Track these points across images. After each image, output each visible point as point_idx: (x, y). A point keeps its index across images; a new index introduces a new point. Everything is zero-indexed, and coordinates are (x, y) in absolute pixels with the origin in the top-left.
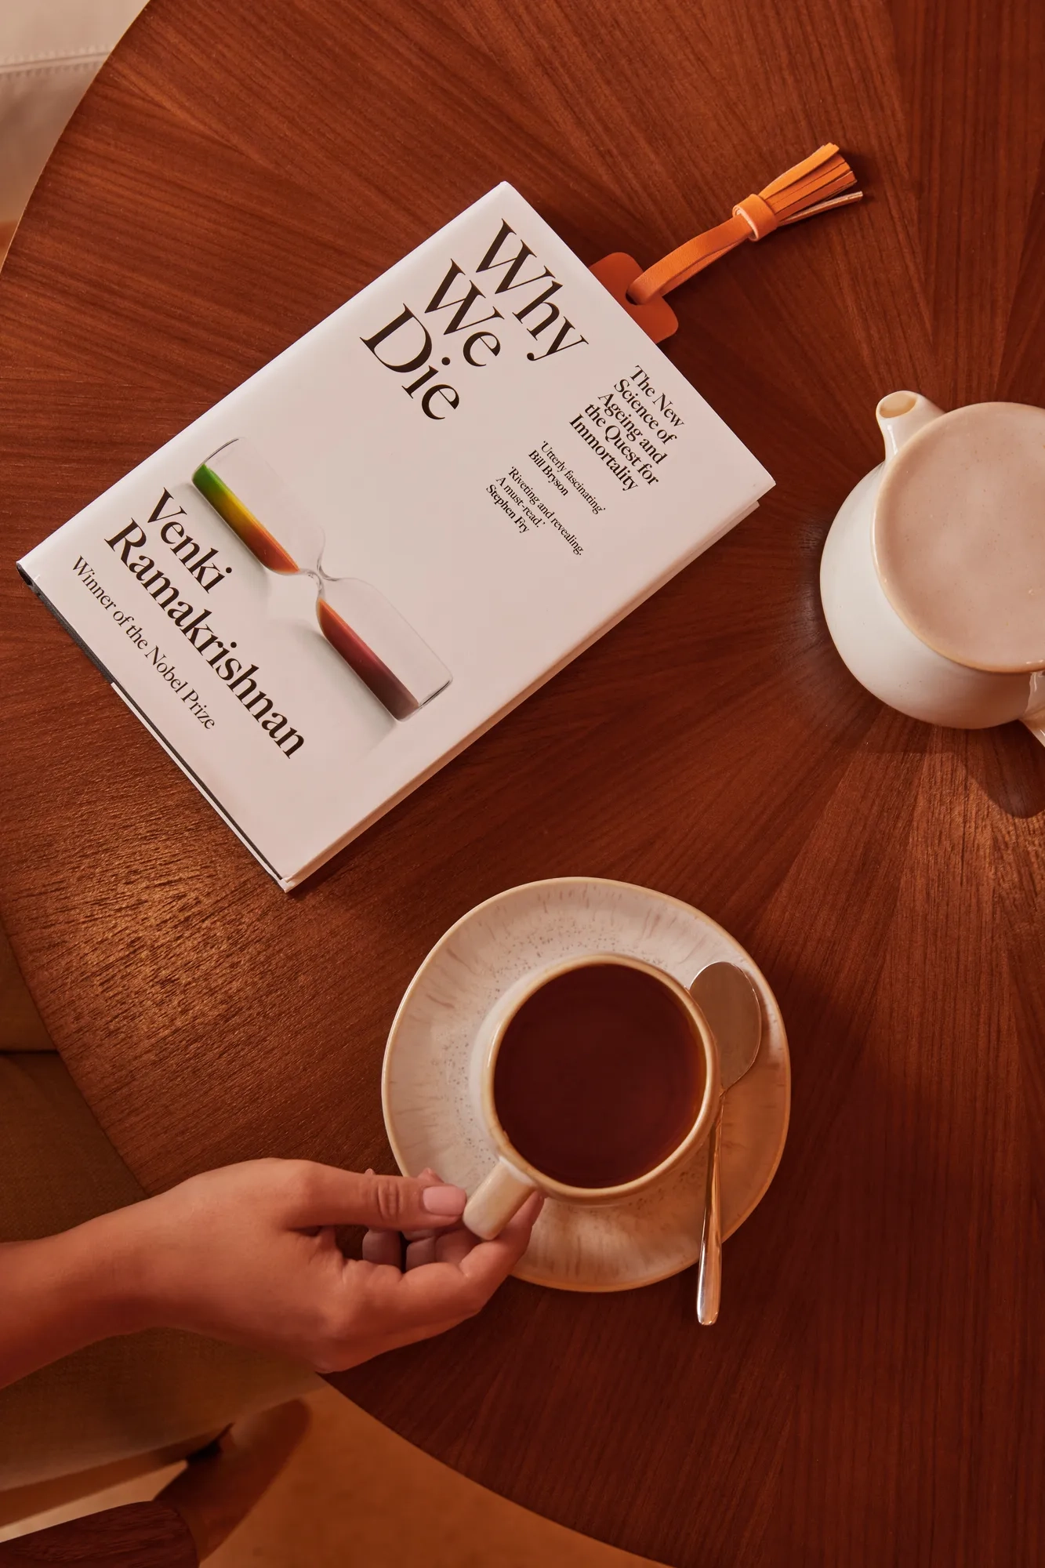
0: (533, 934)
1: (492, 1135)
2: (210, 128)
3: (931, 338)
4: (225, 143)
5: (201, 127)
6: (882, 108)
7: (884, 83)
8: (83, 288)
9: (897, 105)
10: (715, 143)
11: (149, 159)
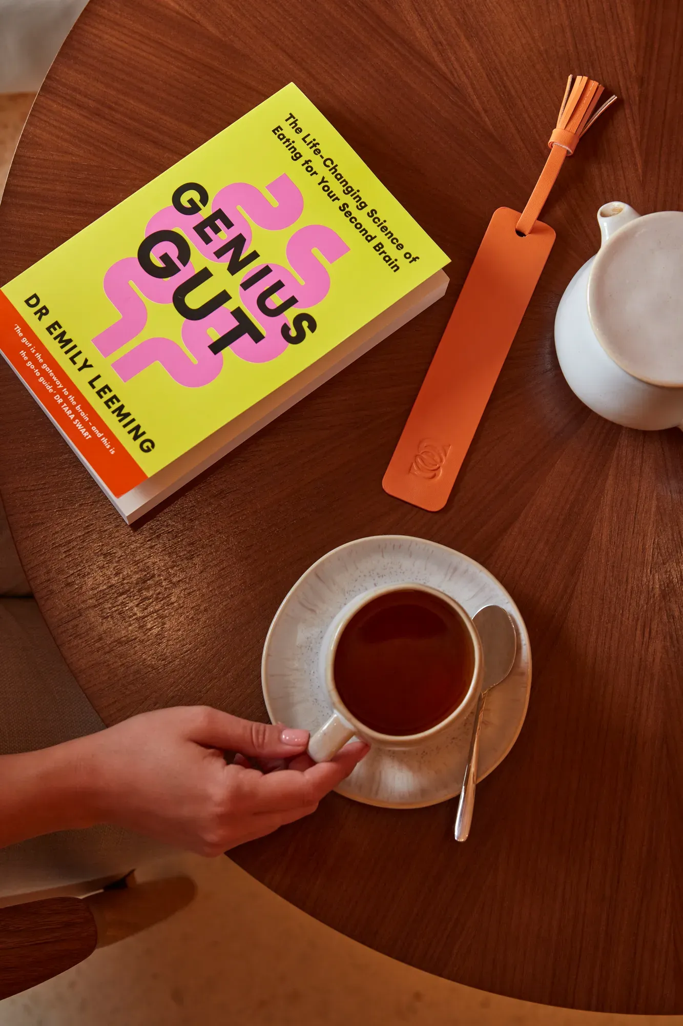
0: (373, 570)
1: (330, 696)
2: (183, 8)
3: (641, 178)
4: (191, 18)
5: (177, 7)
6: (621, 28)
7: (623, 11)
8: (92, 104)
9: (631, 27)
10: (510, 42)
11: (141, 25)
